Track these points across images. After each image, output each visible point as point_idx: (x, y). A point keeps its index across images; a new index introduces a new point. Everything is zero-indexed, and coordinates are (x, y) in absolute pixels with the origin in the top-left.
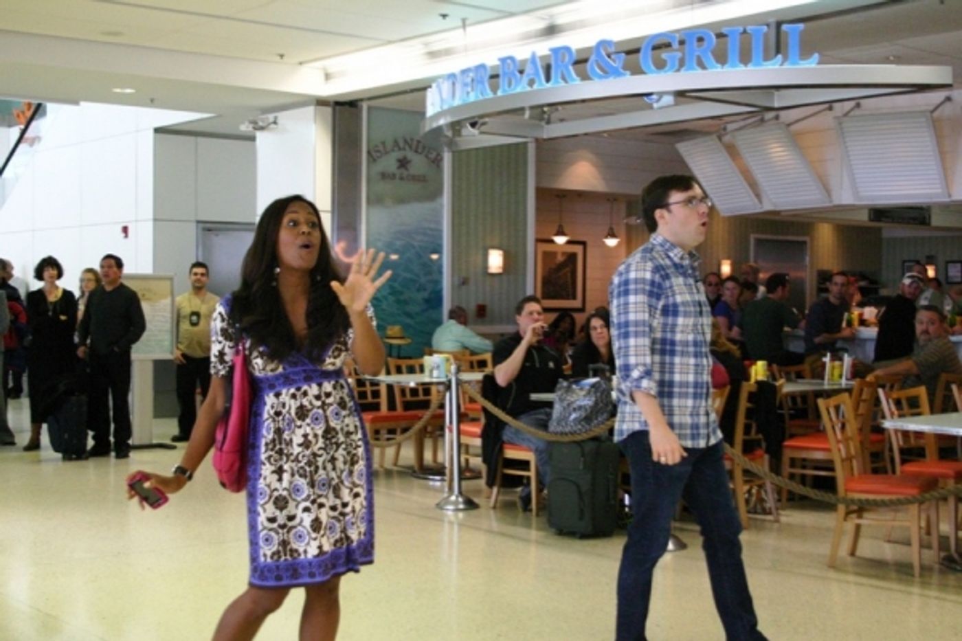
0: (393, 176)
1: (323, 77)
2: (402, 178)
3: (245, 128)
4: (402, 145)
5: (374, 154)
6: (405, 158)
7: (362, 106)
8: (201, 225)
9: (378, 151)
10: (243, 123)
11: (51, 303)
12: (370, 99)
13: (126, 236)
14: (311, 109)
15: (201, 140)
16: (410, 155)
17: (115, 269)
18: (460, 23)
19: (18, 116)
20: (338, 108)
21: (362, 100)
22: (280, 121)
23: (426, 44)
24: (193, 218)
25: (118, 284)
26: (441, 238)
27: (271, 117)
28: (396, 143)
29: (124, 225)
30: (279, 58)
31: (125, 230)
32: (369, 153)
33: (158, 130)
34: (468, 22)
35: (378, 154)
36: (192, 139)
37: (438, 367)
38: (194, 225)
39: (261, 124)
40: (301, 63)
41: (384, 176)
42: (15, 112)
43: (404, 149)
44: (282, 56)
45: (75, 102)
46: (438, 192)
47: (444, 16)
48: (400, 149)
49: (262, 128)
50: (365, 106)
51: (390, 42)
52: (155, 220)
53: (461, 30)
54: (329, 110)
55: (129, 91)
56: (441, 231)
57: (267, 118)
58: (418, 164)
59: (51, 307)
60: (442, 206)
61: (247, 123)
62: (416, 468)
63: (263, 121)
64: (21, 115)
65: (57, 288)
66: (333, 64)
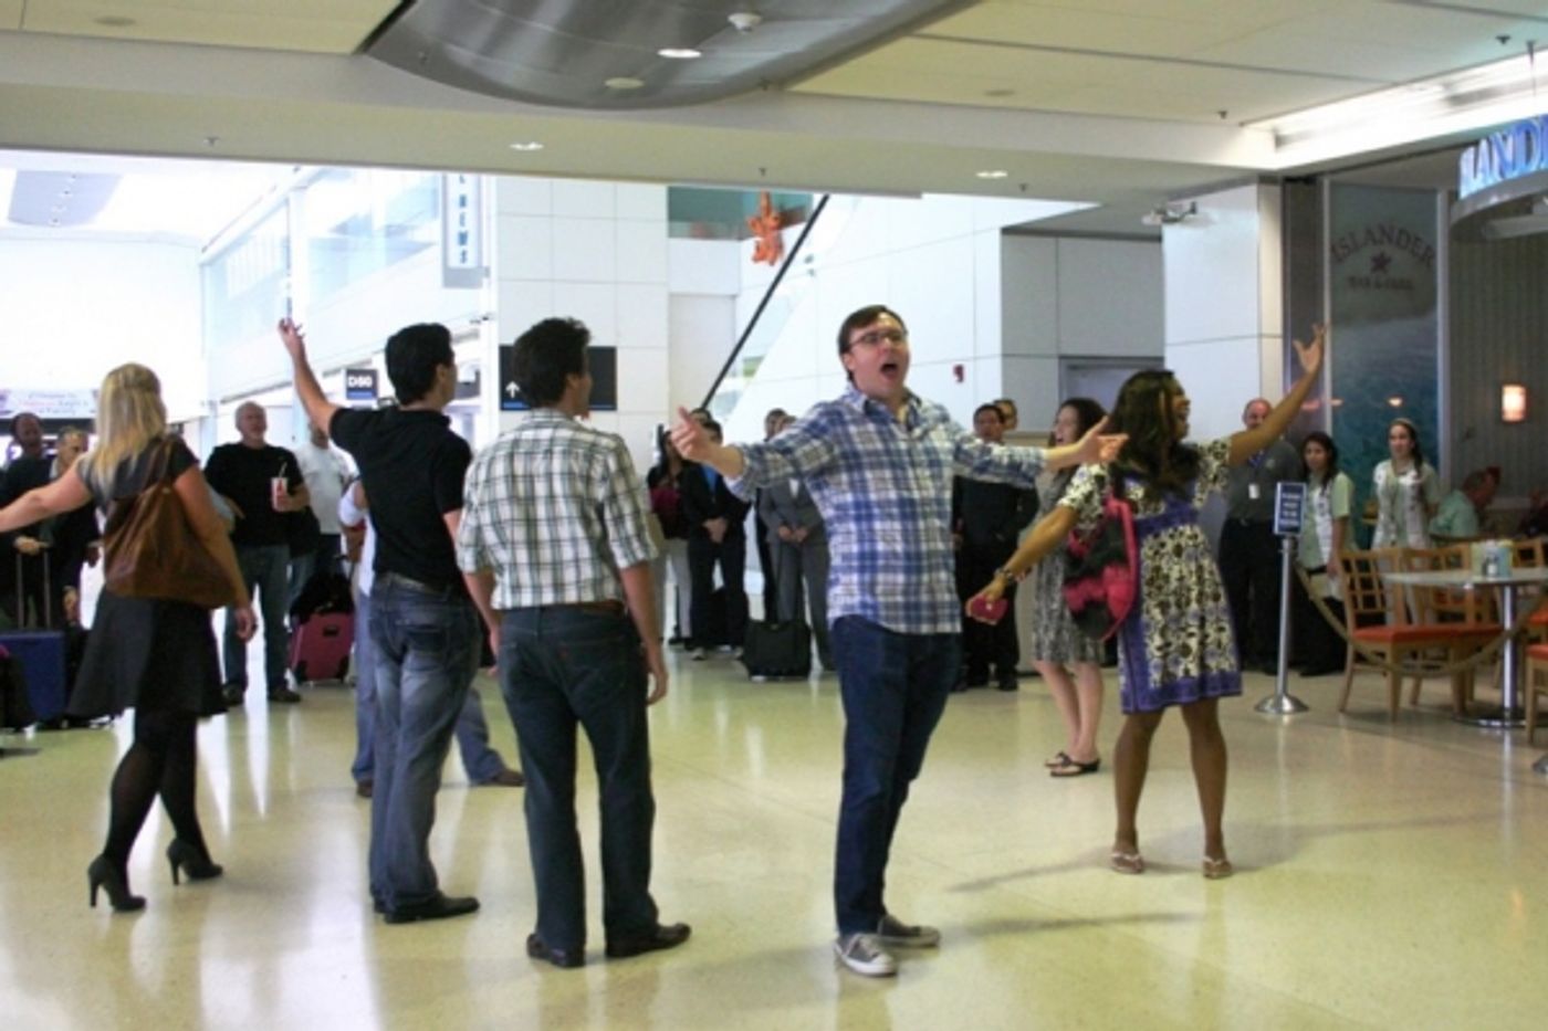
0: (1366, 283)
1: (1271, 143)
2: (1378, 285)
3: (1149, 220)
4: (1378, 235)
5: (1340, 251)
6: (1382, 255)
7: (1321, 184)
8: (1063, 361)
9: (1346, 247)
10: (1148, 213)
12: (1334, 172)
13: (961, 379)
14: (1251, 191)
15: (1064, 241)
16: (1388, 250)
18: (1524, 48)
19: (753, 224)
20: (1289, 186)
21: (1322, 174)
22: (1201, 209)
23: (1447, 86)
24: (1053, 351)
26: (1434, 370)
27: (1186, 204)
28: (1369, 232)
29: (959, 363)
30: (1218, 117)
31: (959, 371)
32: (1333, 249)
33: (1007, 231)
34: (1536, 46)
35: (1346, 251)
36: (1050, 241)
37: (1496, 560)
38: (1055, 362)
39: (1171, 214)
40: (1242, 124)
41: (1354, 282)
42: (749, 221)
43: (1381, 242)
44: (1223, 114)
45: (915, 193)
46: (1431, 304)
47: (1504, 39)
48: (1375, 242)
49: (1174, 221)
50: (1326, 182)
51: (1395, 85)
52: (1005, 356)
53: (1526, 58)
54: (1276, 190)
55: (998, 174)
56: (1433, 360)
57: (1181, 206)
58: (1400, 262)
60: (1435, 323)
61: (1153, 214)
62: (1456, 710)
63: (1174, 210)
64: (757, 224)
66: (1288, 124)
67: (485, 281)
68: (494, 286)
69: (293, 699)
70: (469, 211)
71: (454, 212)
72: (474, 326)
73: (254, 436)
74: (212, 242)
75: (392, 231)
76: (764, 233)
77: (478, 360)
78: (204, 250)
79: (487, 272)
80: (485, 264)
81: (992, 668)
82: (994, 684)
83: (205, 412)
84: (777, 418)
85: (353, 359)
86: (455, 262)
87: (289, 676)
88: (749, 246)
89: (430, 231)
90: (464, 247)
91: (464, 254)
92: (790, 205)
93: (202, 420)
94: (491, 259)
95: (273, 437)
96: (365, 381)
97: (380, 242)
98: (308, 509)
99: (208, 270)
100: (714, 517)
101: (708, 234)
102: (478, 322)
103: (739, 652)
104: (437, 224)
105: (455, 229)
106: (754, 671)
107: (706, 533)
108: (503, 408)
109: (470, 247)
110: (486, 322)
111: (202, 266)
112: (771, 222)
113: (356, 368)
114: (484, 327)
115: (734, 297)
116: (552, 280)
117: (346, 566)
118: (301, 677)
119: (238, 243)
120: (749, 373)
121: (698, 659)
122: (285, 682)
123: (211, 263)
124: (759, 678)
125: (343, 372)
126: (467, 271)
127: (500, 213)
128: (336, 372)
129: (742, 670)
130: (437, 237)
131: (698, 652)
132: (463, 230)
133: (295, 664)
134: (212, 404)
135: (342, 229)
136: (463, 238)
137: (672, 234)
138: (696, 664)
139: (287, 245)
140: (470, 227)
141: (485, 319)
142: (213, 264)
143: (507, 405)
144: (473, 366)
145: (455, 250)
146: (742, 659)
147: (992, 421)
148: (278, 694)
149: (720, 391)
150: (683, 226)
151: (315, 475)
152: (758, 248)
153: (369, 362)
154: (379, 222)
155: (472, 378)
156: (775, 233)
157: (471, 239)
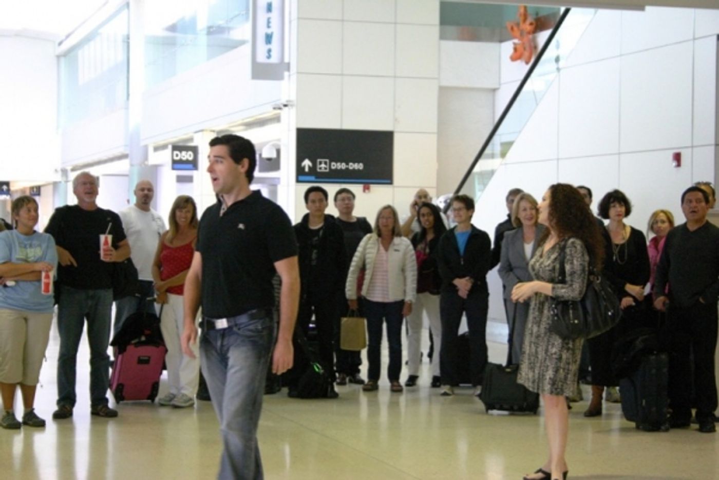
11: (617, 245)
13: (679, 165)
17: (703, 204)
19: (512, 29)
25: (704, 222)
29: (677, 151)
31: (677, 157)
42: (509, 26)
45: (641, 8)
52: (717, 145)
59: (616, 251)
64: (515, 28)
65: (624, 226)
67: (286, 74)
68: (294, 78)
69: (112, 414)
70: (275, 15)
71: (262, 16)
72: (278, 111)
73: (87, 199)
74: (68, 36)
75: (212, 31)
76: (521, 36)
77: (279, 140)
78: (60, 44)
79: (288, 67)
80: (286, 60)
81: (694, 412)
82: (697, 426)
83: (58, 178)
84: (515, 195)
85: (177, 136)
86: (261, 58)
87: (109, 395)
88: (507, 48)
89: (242, 31)
90: (269, 46)
91: (269, 51)
92: (542, 14)
93: (55, 184)
94: (291, 56)
95: (104, 201)
96: (187, 156)
97: (203, 39)
98: (129, 260)
99: (62, 60)
100: (462, 276)
101: (474, 37)
102: (280, 109)
103: (478, 391)
104: (248, 26)
105: (262, 31)
106: (490, 406)
107: (455, 289)
108: (298, 181)
109: (275, 45)
110: (286, 109)
111: (58, 57)
112: (527, 27)
113: (181, 144)
114: (284, 113)
115: (494, 90)
116: (342, 75)
117: (157, 306)
118: (119, 397)
119: (88, 39)
120: (503, 155)
121: (445, 394)
122: (107, 400)
123: (66, 54)
124: (495, 412)
125: (170, 147)
126: (271, 65)
127: (299, 18)
128: (164, 147)
129: (481, 405)
130: (248, 36)
131: (445, 389)
132: (269, 31)
133: (114, 386)
134: (64, 172)
135: (173, 28)
136: (269, 38)
137: (443, 36)
138: (442, 398)
139: (127, 40)
140: (275, 29)
141: (285, 106)
142: (68, 56)
143: (301, 178)
144: (273, 145)
145: (262, 48)
146: (480, 396)
147: (698, 201)
148: (99, 409)
149: (477, 169)
150: (452, 29)
151: (138, 232)
152: (515, 49)
153: (191, 139)
154: (202, 24)
155: (274, 155)
156: (531, 36)
157: (275, 39)
